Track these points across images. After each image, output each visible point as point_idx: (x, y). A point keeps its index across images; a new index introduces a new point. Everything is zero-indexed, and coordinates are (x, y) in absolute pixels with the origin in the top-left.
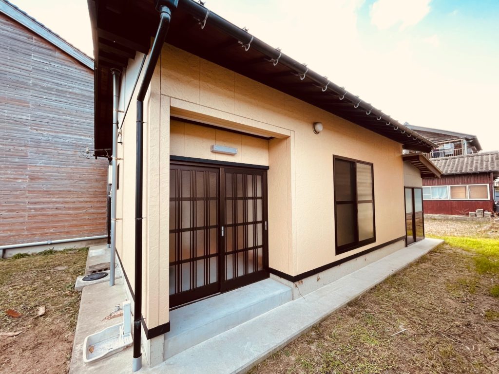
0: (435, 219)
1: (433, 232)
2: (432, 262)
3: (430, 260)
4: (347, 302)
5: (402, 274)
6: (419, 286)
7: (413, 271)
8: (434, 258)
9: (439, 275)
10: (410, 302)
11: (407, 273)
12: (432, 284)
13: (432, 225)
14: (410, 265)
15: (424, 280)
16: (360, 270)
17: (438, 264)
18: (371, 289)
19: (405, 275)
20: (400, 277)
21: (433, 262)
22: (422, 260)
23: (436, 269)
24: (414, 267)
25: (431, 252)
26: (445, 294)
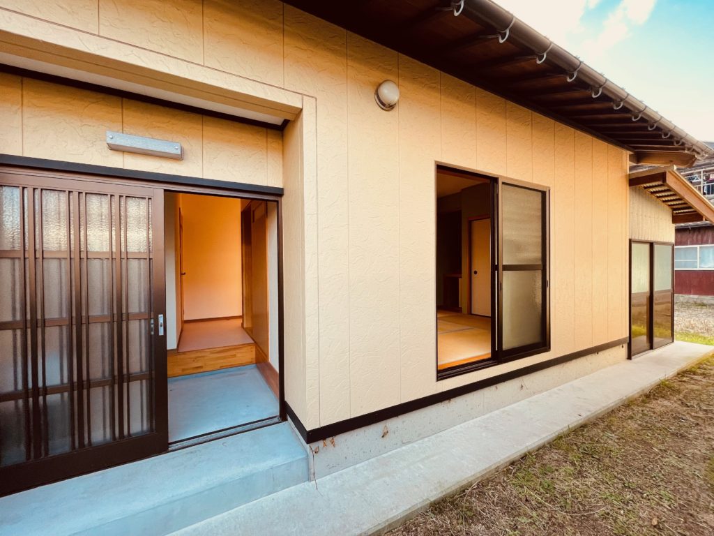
0: (703, 305)
1: (696, 329)
2: (681, 396)
3: (679, 392)
4: (432, 500)
5: (602, 425)
6: (636, 464)
7: (631, 418)
8: (690, 386)
9: (694, 432)
10: (597, 513)
11: (616, 421)
12: (672, 460)
13: (696, 315)
14: (628, 404)
15: (652, 446)
16: (506, 408)
17: (694, 403)
18: (513, 463)
19: (609, 427)
20: (595, 431)
21: (685, 397)
22: (660, 391)
23: (688, 417)
24: (636, 408)
25: (683, 373)
26: (703, 495)
